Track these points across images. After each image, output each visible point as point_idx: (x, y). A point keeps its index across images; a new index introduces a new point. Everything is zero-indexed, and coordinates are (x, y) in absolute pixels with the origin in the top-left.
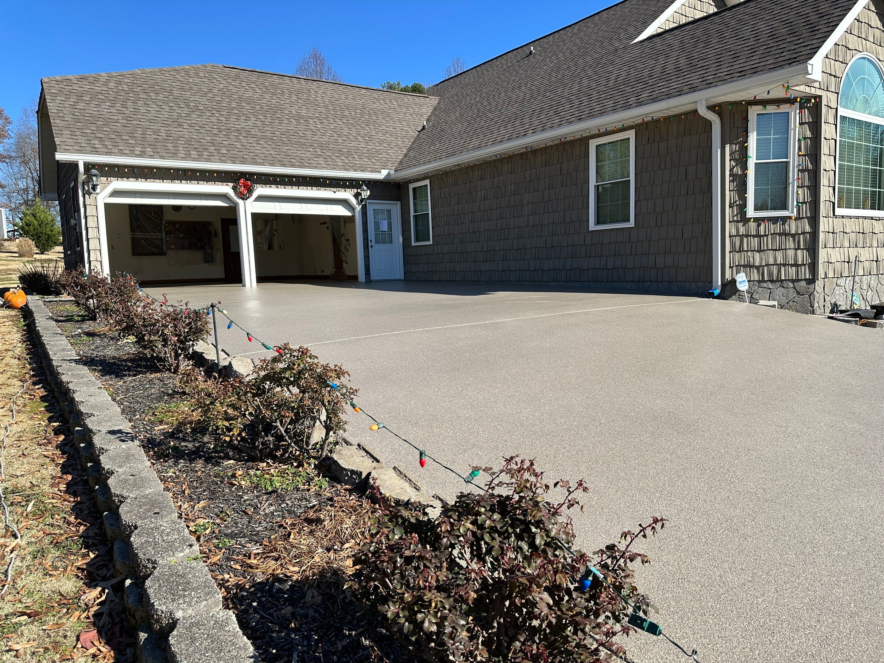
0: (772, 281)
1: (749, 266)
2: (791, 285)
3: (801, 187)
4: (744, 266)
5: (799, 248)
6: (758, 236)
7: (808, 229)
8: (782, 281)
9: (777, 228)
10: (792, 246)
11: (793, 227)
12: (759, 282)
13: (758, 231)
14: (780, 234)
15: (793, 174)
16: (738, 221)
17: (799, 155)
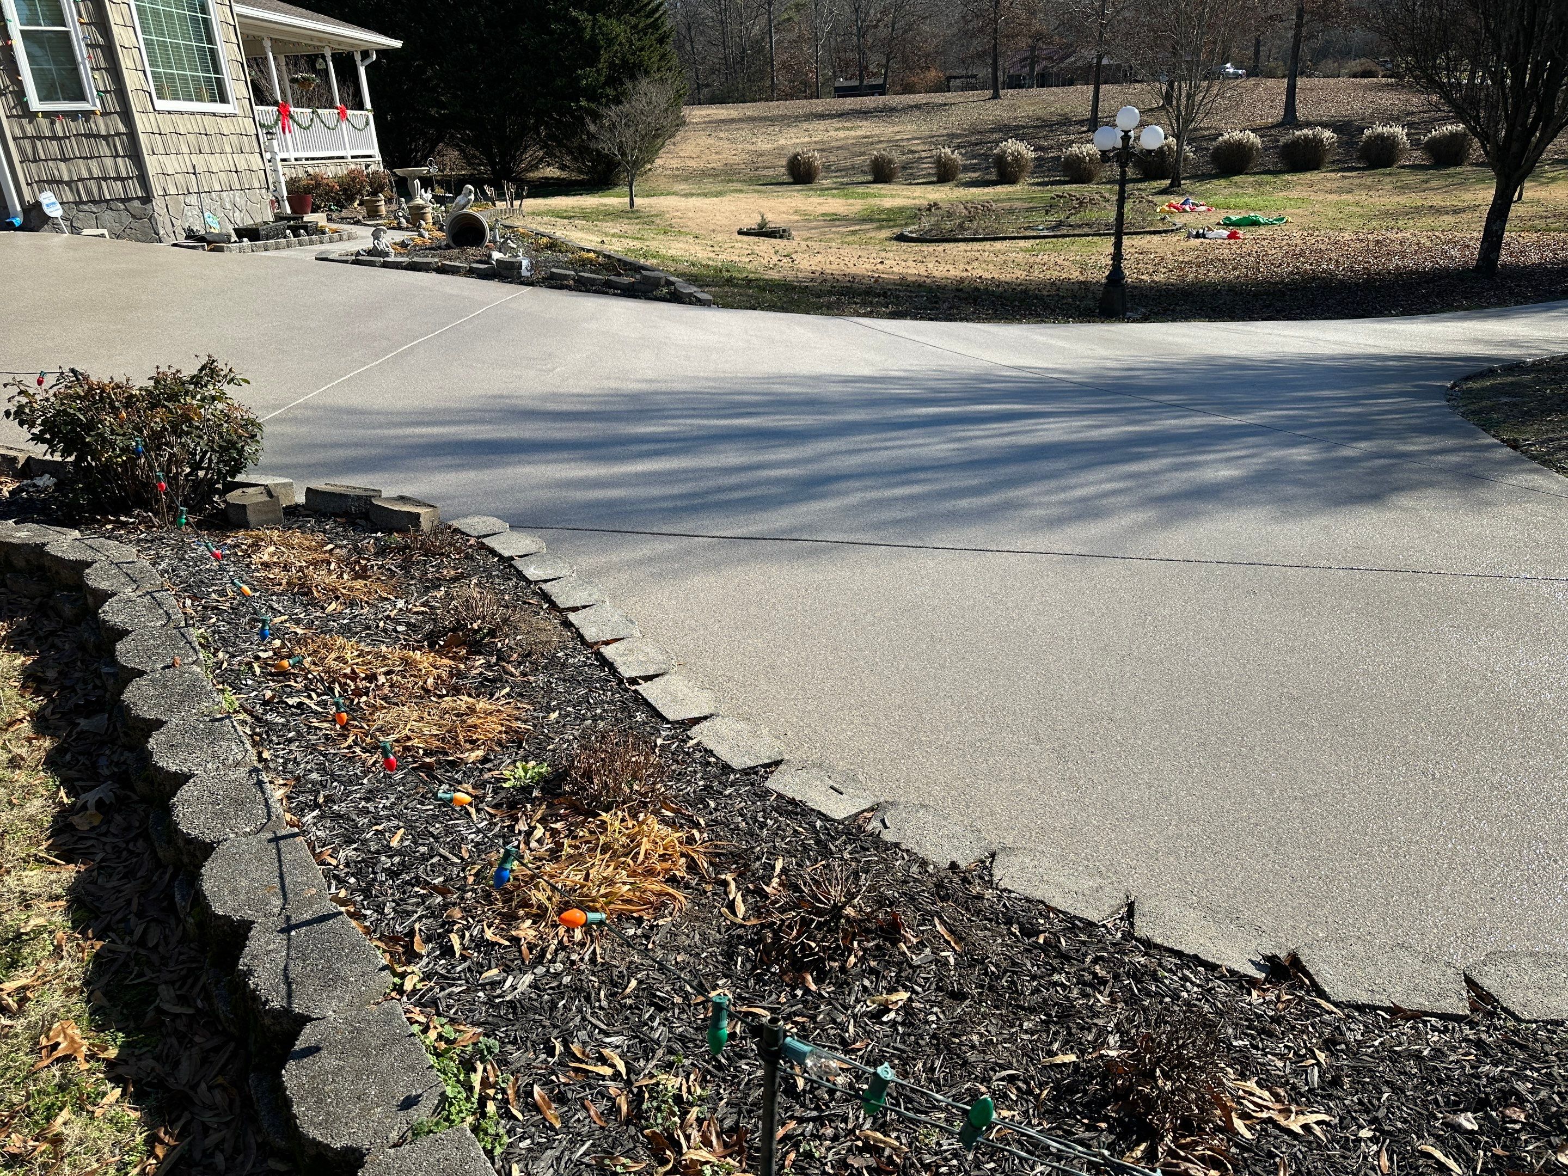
0: (94, 202)
1: (54, 182)
2: (121, 206)
3: (98, 69)
4: (49, 182)
5: (117, 156)
6: (54, 138)
7: (122, 129)
8: (107, 201)
9: (80, 126)
10: (108, 153)
11: (101, 126)
12: (75, 203)
13: (53, 130)
14: (87, 136)
15: (81, 51)
16: (19, 117)
17: (82, 24)
